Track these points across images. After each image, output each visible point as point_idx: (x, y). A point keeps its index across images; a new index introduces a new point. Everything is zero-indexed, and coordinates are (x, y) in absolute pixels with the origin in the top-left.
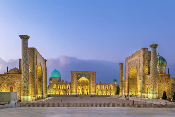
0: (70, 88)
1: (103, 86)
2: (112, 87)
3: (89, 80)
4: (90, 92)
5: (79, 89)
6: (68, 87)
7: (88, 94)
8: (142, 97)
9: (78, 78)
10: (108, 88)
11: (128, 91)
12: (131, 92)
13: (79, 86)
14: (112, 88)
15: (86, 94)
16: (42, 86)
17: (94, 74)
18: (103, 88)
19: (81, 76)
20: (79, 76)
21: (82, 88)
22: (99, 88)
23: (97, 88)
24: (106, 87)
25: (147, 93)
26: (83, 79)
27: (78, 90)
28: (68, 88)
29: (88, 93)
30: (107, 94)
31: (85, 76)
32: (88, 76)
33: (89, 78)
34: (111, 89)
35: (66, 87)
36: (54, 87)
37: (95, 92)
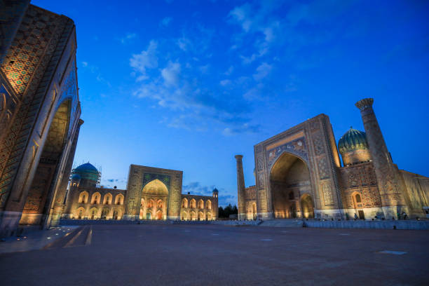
0: (122, 202)
1: (195, 201)
2: (209, 203)
3: (169, 188)
4: (168, 214)
6: (119, 199)
9: (145, 181)
10: (202, 206)
13: (142, 199)
14: (210, 207)
15: (157, 218)
17: (179, 175)
18: (194, 205)
19: (153, 177)
20: (147, 177)
21: (148, 204)
22: (186, 205)
24: (199, 202)
26: (156, 185)
28: (119, 203)
29: (162, 215)
30: (201, 219)
31: (161, 178)
32: (167, 179)
33: (168, 184)
34: (208, 208)
35: (114, 200)
36: (80, 200)
37: (179, 215)
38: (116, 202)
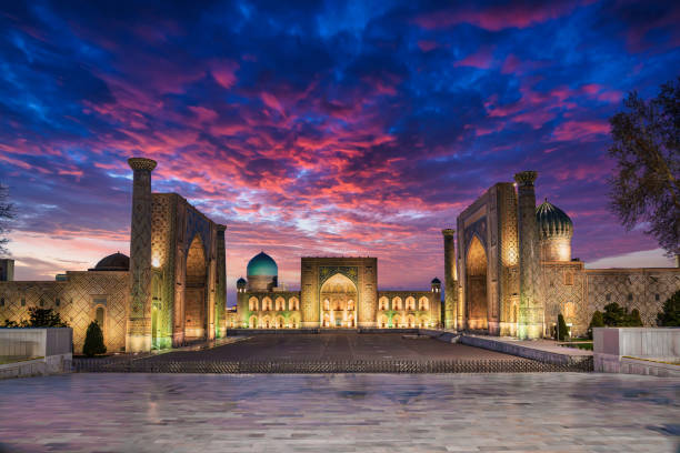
0: (298, 308)
1: (400, 301)
2: (425, 302)
3: (357, 285)
4: (359, 320)
5: (326, 311)
6: (294, 304)
7: (353, 325)
8: (502, 333)
9: (323, 278)
10: (413, 307)
11: (467, 316)
12: (477, 317)
13: (326, 301)
14: (427, 306)
15: (349, 325)
16: (206, 304)
17: (371, 264)
18: (400, 306)
19: (332, 272)
20: (324, 272)
21: (335, 307)
22: (387, 307)
23: (380, 307)
24: (407, 301)
25: (515, 321)
26: (338, 281)
27: (322, 312)
28: (294, 309)
29: (353, 321)
30: (413, 326)
31: (344, 271)
32: (353, 273)
33: (355, 278)
34: (423, 308)
35: (287, 304)
36: (251, 306)
37: (375, 320)
38: (290, 307)
